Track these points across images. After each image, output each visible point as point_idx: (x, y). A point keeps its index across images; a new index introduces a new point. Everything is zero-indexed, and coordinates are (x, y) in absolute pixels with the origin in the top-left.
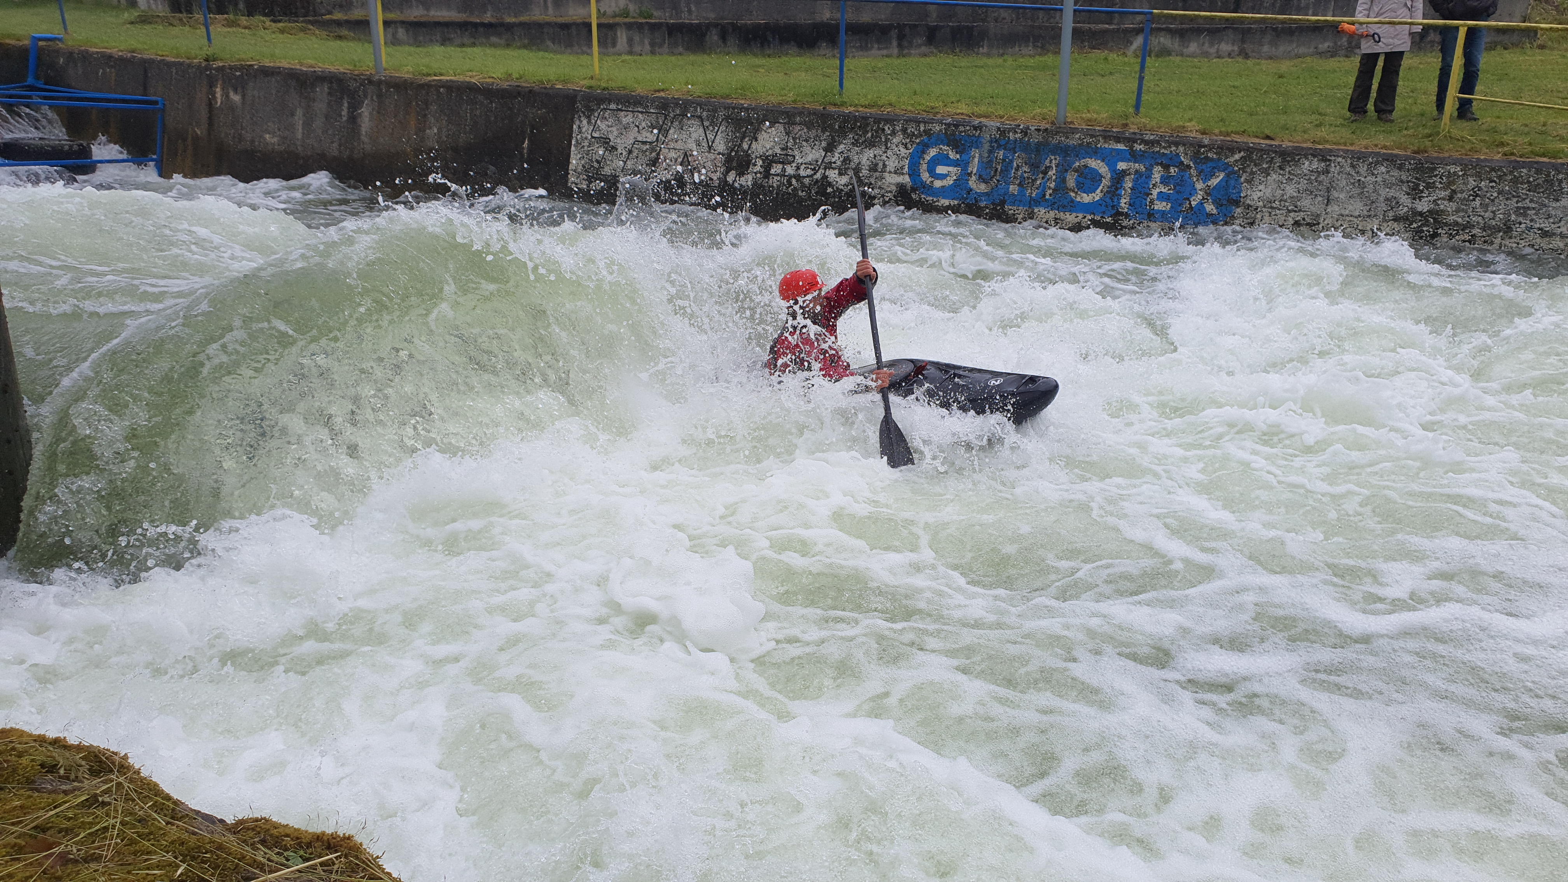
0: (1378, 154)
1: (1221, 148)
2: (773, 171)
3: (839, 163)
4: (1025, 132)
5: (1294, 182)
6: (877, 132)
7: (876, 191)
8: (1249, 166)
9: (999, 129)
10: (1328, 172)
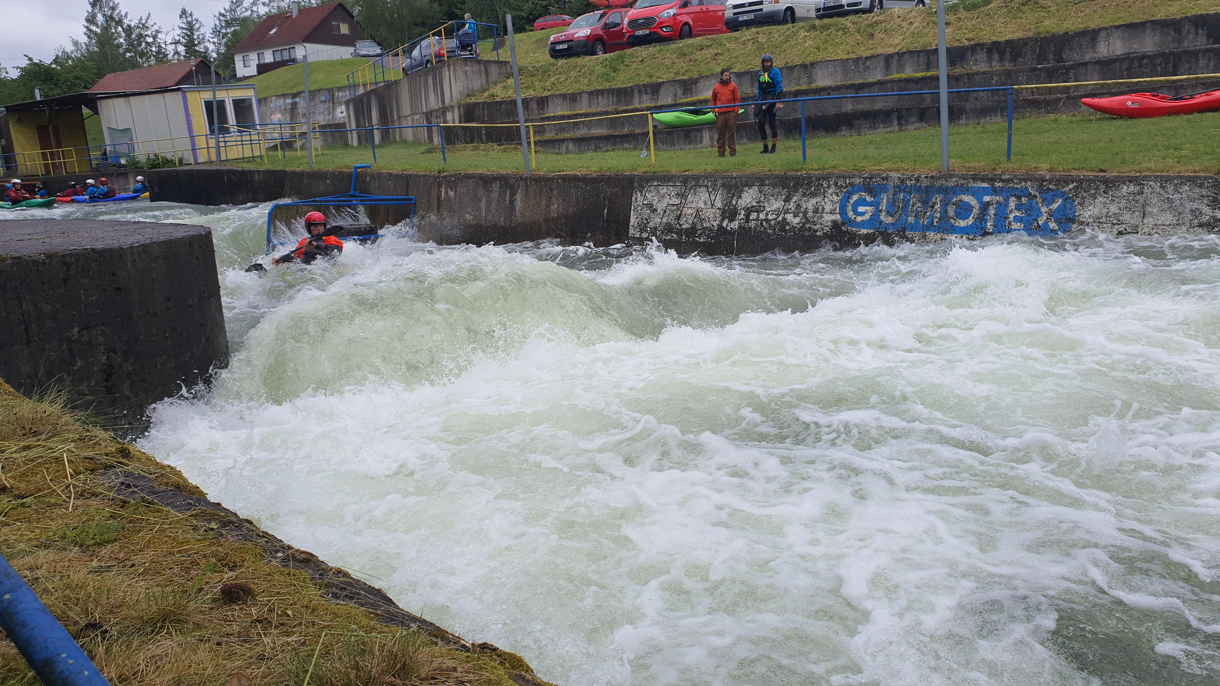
0: (1181, 177)
1: (1058, 181)
2: (751, 218)
3: (793, 209)
4: (917, 180)
5: (1116, 202)
6: (818, 186)
7: (818, 226)
8: (1080, 192)
9: (899, 178)
10: (1142, 193)
